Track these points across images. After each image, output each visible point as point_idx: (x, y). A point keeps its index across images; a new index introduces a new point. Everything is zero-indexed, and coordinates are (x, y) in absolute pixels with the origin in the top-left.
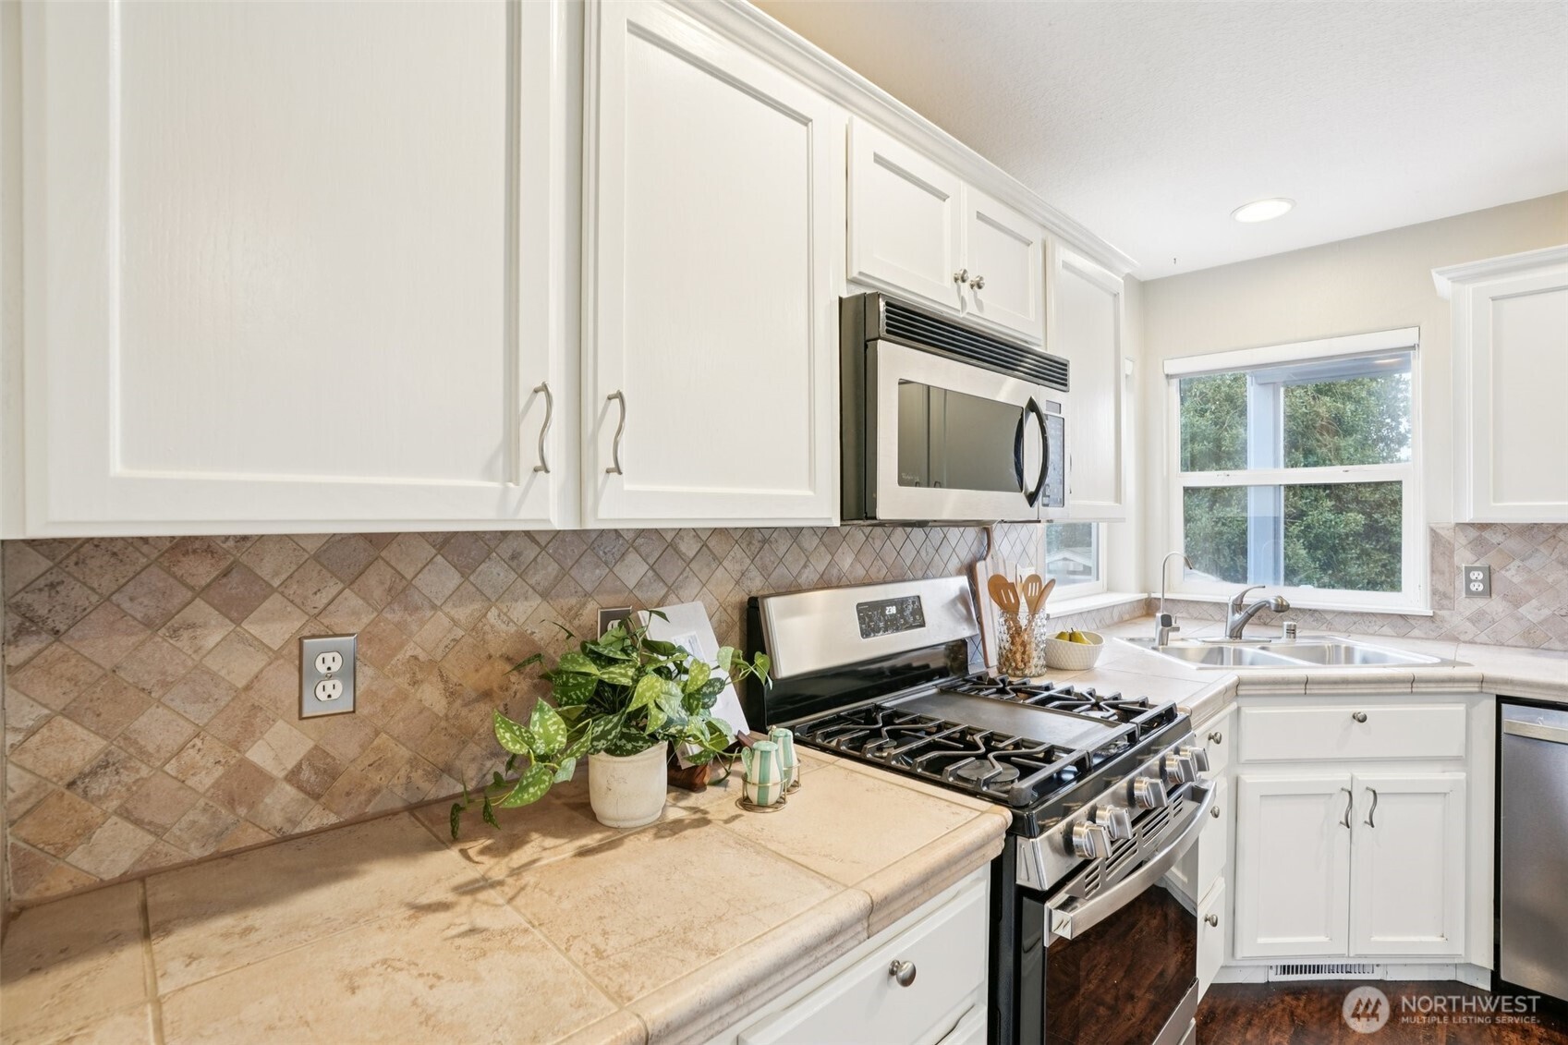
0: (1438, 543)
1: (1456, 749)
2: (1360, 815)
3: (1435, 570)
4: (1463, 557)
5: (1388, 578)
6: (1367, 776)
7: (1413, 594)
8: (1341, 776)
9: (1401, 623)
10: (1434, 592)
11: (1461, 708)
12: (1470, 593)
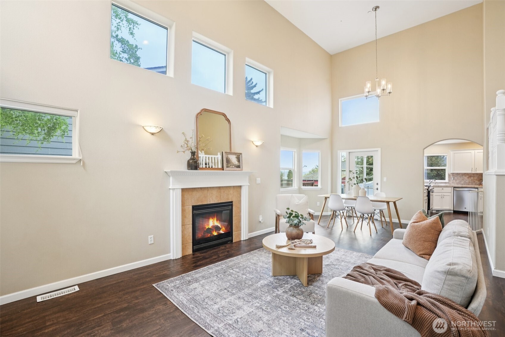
0: (449, 175)
1: (450, 192)
2: (443, 197)
3: (449, 178)
4: (451, 176)
5: (444, 179)
6: (443, 194)
7: (447, 180)
8: (441, 194)
9: (446, 183)
10: (449, 180)
11: (451, 188)
12: (452, 180)
